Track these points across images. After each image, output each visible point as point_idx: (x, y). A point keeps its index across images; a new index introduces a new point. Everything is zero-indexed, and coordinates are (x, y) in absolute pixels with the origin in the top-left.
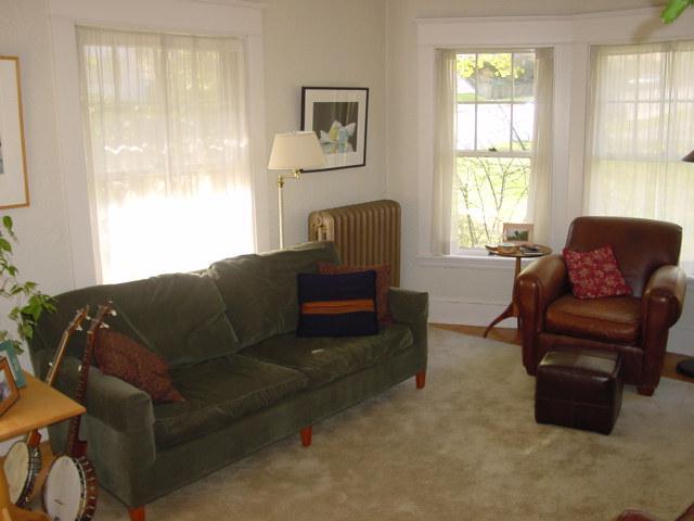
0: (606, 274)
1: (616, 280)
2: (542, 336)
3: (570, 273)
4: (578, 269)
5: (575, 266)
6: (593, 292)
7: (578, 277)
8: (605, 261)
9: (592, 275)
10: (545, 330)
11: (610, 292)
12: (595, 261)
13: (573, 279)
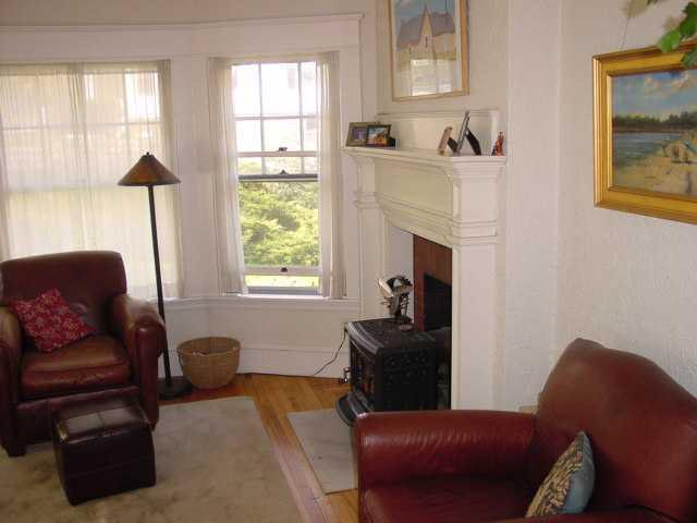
0: (63, 318)
1: (75, 321)
2: (22, 406)
3: (27, 326)
4: (34, 319)
5: (30, 317)
6: (57, 340)
7: (37, 329)
8: (56, 304)
9: (50, 324)
10: (23, 400)
11: (74, 337)
12: (47, 307)
13: (32, 332)
